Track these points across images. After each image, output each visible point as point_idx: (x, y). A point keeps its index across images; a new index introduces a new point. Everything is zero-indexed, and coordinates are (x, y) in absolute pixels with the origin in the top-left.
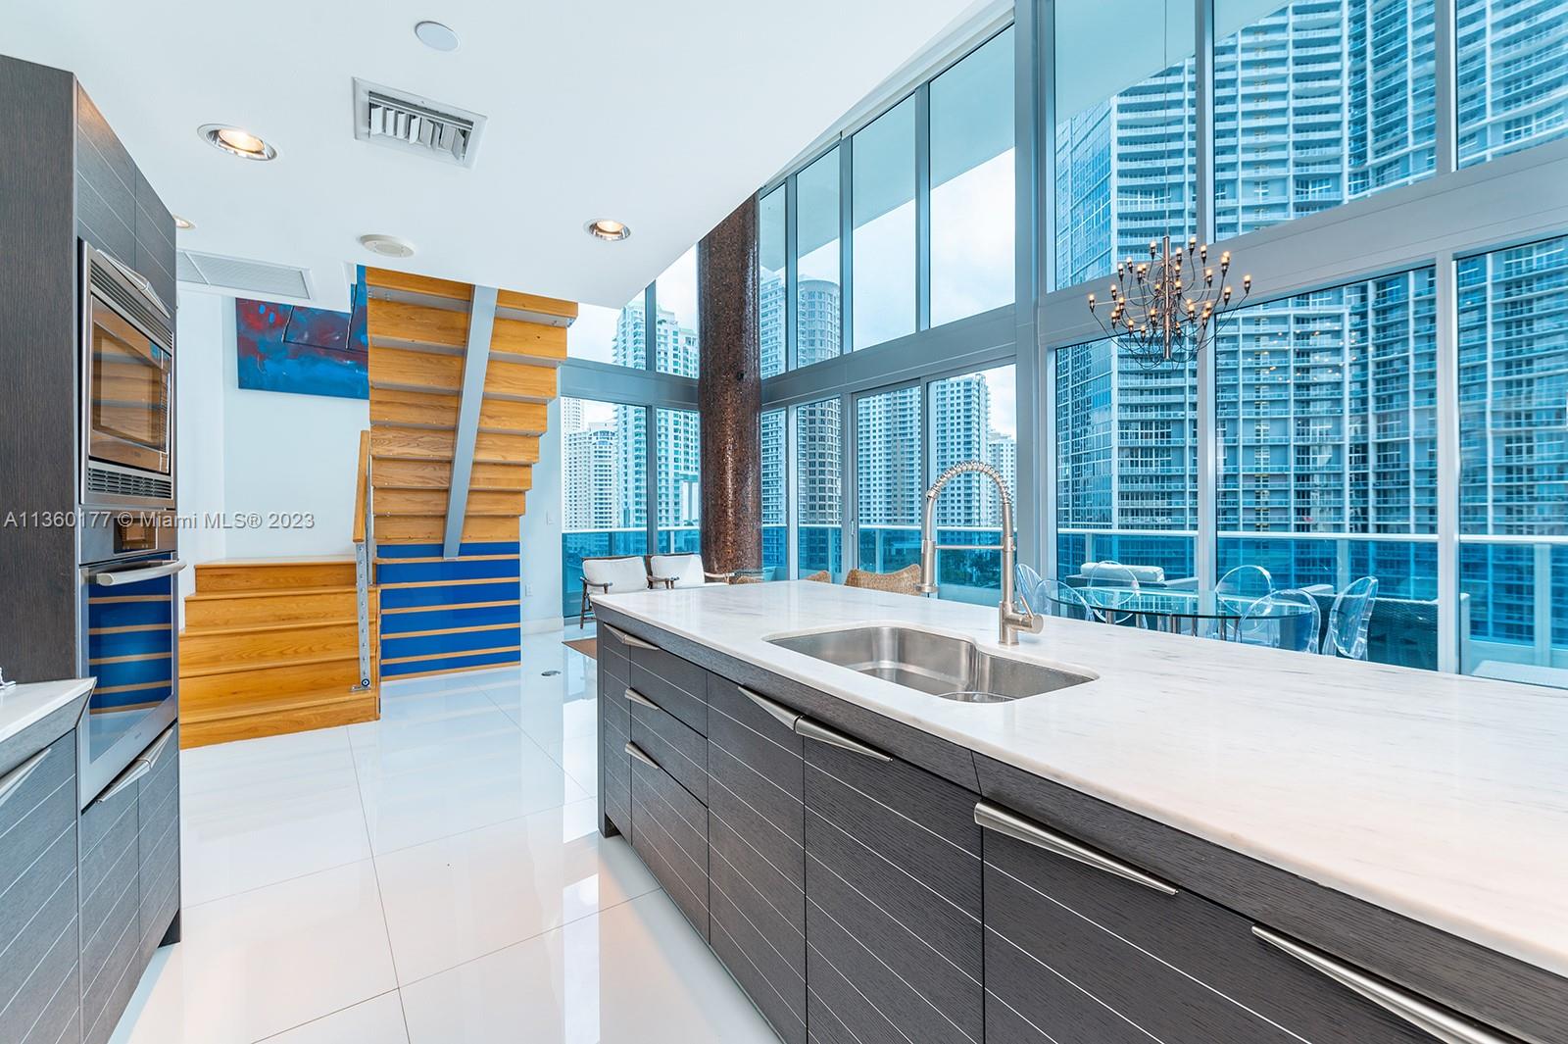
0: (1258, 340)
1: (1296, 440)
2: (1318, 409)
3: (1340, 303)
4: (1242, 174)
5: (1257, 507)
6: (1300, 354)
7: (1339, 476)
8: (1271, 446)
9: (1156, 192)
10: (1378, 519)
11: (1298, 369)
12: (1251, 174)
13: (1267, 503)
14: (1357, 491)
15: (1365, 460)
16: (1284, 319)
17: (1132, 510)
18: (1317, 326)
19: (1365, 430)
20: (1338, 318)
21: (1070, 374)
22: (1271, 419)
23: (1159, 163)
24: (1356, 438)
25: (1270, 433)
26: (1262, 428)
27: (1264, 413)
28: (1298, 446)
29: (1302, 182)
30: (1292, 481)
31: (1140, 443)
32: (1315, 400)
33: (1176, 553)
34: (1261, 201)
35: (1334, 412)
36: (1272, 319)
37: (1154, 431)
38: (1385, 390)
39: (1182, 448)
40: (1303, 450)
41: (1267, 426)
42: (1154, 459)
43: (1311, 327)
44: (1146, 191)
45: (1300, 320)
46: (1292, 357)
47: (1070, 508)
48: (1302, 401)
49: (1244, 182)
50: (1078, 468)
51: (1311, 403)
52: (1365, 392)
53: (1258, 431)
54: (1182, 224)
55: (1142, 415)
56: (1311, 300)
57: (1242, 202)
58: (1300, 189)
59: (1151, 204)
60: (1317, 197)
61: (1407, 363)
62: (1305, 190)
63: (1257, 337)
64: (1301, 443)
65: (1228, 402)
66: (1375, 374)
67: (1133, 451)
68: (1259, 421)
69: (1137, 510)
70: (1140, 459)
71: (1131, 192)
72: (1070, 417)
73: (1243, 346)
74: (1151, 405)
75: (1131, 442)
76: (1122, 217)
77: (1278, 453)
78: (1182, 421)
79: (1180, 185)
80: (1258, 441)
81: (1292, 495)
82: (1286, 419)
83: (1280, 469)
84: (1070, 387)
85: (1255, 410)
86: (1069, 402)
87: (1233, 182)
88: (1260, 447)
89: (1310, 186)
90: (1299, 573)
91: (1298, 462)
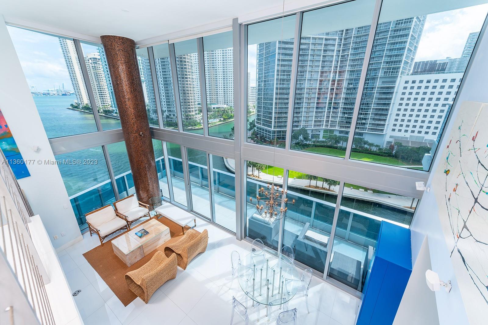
0: (315, 45)
1: (320, 78)
3: (336, 35)
5: (309, 97)
6: (325, 51)
7: (328, 88)
8: (314, 79)
10: (334, 101)
11: (323, 56)
13: (311, 96)
14: (331, 93)
15: (334, 84)
16: (322, 39)
17: (279, 98)
18: (330, 42)
19: (336, 75)
20: (335, 40)
21: (264, 52)
22: (315, 71)
24: (333, 78)
26: (313, 74)
27: (314, 69)
30: (317, 90)
31: (282, 77)
32: (326, 66)
35: (329, 70)
36: (319, 39)
37: (286, 74)
38: (342, 64)
40: (321, 81)
42: (285, 82)
43: (328, 42)
45: (326, 39)
46: (322, 52)
47: (263, 97)
48: (323, 66)
50: (265, 84)
51: (325, 67)
52: (337, 64)
53: (312, 75)
55: (283, 68)
61: (348, 56)
65: (305, 65)
66: (341, 59)
67: (280, 80)
68: (312, 71)
70: (282, 82)
72: (264, 67)
73: (311, 47)
74: (287, 65)
75: (280, 77)
77: (315, 81)
80: (311, 78)
81: (317, 94)
82: (318, 71)
83: (315, 86)
85: (311, 68)
86: (264, 62)
88: (311, 80)
90: (316, 115)
91: (320, 84)
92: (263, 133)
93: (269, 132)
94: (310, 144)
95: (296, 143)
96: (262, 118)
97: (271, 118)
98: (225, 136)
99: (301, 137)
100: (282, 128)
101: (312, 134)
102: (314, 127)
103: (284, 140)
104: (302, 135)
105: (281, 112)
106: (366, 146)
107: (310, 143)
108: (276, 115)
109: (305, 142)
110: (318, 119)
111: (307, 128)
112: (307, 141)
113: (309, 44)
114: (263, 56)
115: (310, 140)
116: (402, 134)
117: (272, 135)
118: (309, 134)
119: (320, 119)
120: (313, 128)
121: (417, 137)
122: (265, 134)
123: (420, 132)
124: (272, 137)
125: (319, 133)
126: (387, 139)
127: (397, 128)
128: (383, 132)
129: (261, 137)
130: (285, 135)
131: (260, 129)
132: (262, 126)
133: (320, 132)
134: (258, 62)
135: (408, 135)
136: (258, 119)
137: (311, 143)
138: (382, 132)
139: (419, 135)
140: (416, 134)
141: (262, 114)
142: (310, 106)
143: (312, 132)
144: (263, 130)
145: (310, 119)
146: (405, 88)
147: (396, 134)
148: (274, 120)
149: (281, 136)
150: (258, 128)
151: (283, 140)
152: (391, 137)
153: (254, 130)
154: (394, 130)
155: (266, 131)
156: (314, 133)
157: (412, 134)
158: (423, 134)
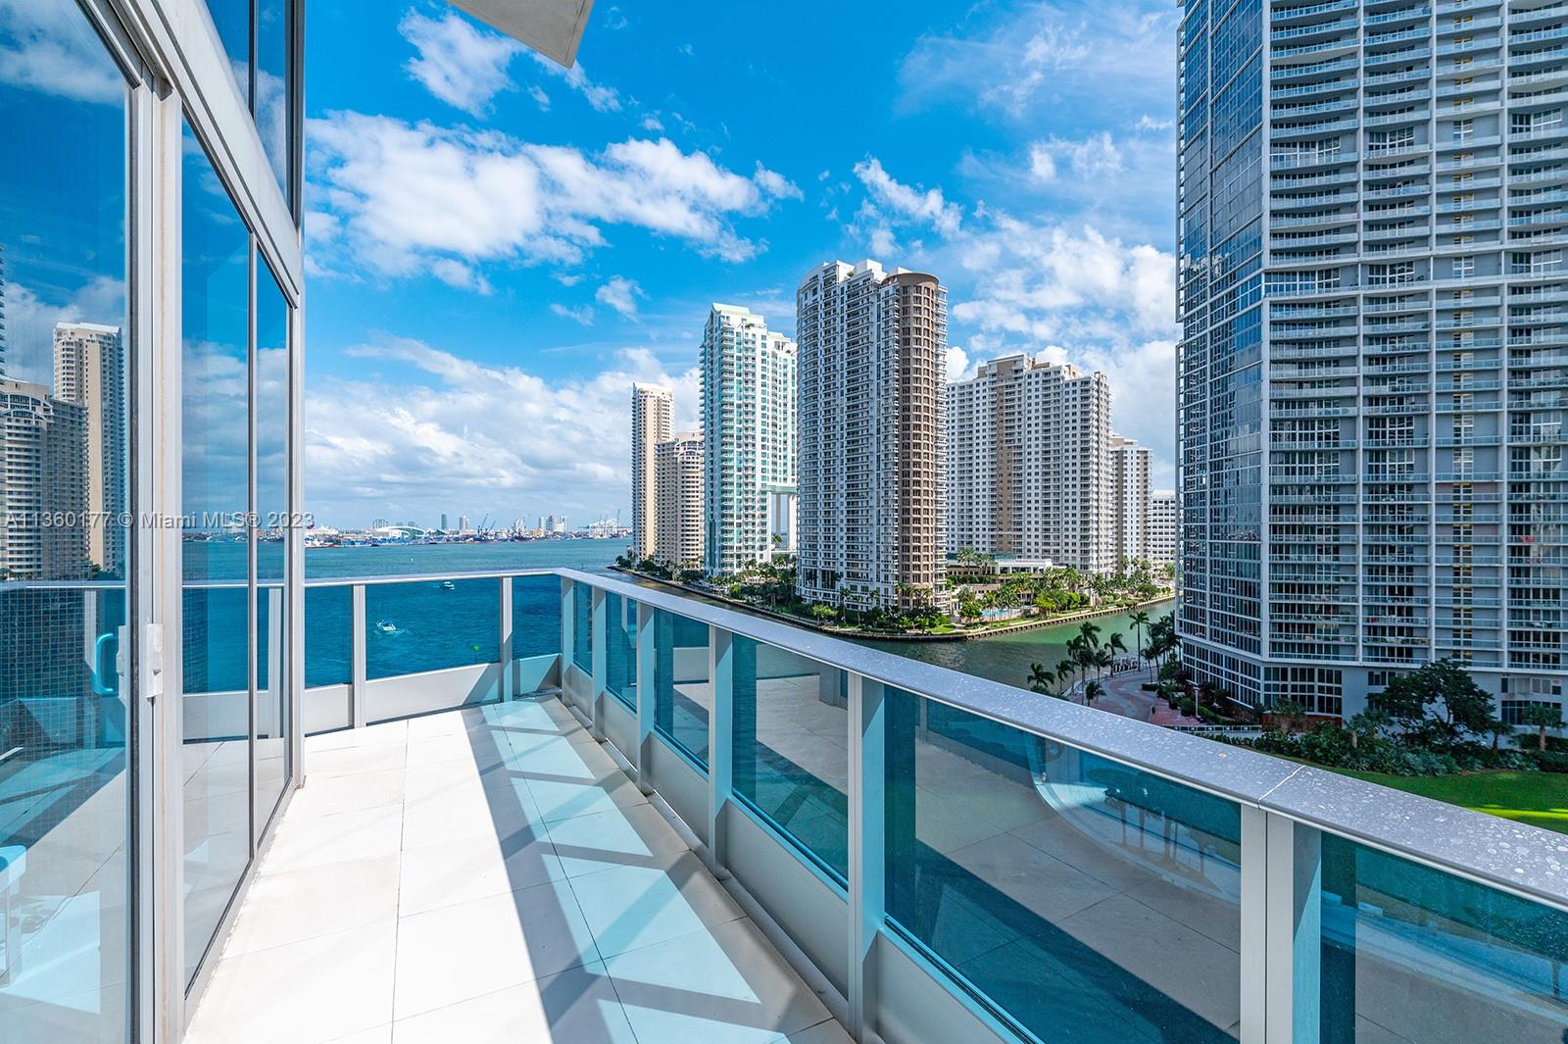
0: (1457, 317)
1: (1511, 440)
2: (1542, 400)
4: (1437, 112)
5: (1456, 523)
6: (1515, 331)
8: (1475, 448)
9: (1321, 143)
11: (1514, 352)
12: (1450, 111)
13: (1469, 518)
16: (1495, 289)
17: (1287, 526)
18: (1543, 296)
21: (1208, 365)
22: (1476, 414)
23: (1324, 108)
25: (1473, 431)
26: (1464, 425)
27: (1468, 407)
28: (1514, 447)
29: (1521, 118)
30: (1505, 491)
31: (1297, 445)
33: (1346, 578)
34: (1464, 144)
36: (1477, 291)
37: (1316, 431)
39: (1353, 452)
40: (1520, 453)
41: (1471, 422)
42: (1316, 465)
43: (1531, 298)
44: (1307, 143)
45: (1515, 290)
46: (1505, 335)
47: (1208, 524)
48: (1521, 393)
49: (1439, 122)
50: (1218, 477)
51: (1532, 394)
53: (1458, 429)
54: (1355, 179)
55: (1300, 413)
56: (1532, 264)
57: (1437, 147)
58: (1518, 126)
59: (1315, 158)
60: (1543, 135)
62: (1524, 126)
63: (1457, 313)
64: (1518, 443)
65: (1416, 395)
67: (1289, 455)
68: (1458, 416)
69: (1294, 526)
70: (1297, 465)
71: (1288, 145)
72: (1208, 416)
73: (1435, 323)
74: (1313, 400)
75: (1285, 445)
76: (1275, 175)
77: (1486, 456)
78: (1353, 418)
79: (1353, 132)
80: (1458, 442)
81: (1505, 508)
82: (1496, 413)
83: (1490, 477)
84: (1209, 380)
85: (1453, 404)
86: (1208, 399)
87: (1425, 123)
88: (1459, 449)
89: (1532, 120)
90: (1514, 607)
91: (1514, 467)
92: (1219, 672)
93: (1250, 669)
94: (1503, 752)
95: (1407, 736)
96: (1208, 609)
97: (1254, 609)
98: (1039, 667)
99: (1438, 709)
100: (1319, 658)
101: (1504, 697)
102: (1512, 666)
103: (1333, 715)
104: (1440, 699)
105: (1306, 586)
107: (1503, 743)
108: (1281, 597)
109: (1468, 737)
110: (1532, 626)
111: (1468, 668)
112: (1482, 731)
113: (1425, 315)
114: (1205, 380)
115: (1500, 729)
117: (1262, 682)
118: (1490, 696)
119: (1550, 626)
120: (1505, 669)
122: (1229, 675)
124: (1262, 693)
125: (1553, 699)
129: (1206, 688)
130: (1339, 691)
131: (1203, 653)
132: (1207, 641)
133: (1557, 691)
134: (1182, 400)
136: (1189, 612)
137: (1509, 747)
141: (1208, 592)
142: (1469, 560)
143: (1504, 689)
144: (1217, 658)
145: (1480, 620)
148: (1271, 617)
149: (1317, 694)
150: (1189, 649)
151: (1329, 711)
153: (1173, 656)
155: (1232, 663)
156: (1519, 698)
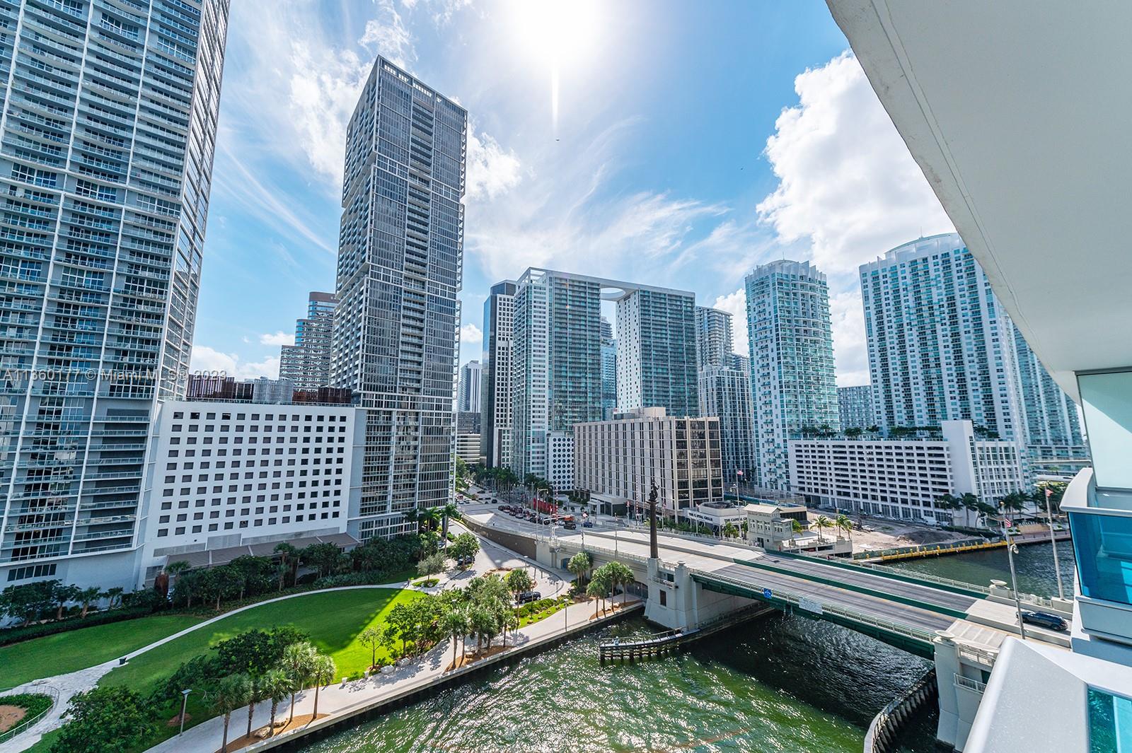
106: (69, 604)
116: (188, 539)
121: (225, 537)
123: (229, 526)
126: (148, 559)
127: (172, 525)
128: (130, 546)
135: (203, 537)
138: (126, 546)
139: (229, 532)
140: (221, 532)
146: (177, 428)
147: (173, 541)
152: (157, 553)
154: (163, 533)
157: (213, 534)
158: (236, 530)
